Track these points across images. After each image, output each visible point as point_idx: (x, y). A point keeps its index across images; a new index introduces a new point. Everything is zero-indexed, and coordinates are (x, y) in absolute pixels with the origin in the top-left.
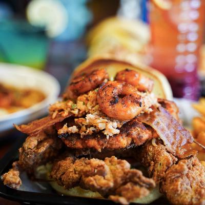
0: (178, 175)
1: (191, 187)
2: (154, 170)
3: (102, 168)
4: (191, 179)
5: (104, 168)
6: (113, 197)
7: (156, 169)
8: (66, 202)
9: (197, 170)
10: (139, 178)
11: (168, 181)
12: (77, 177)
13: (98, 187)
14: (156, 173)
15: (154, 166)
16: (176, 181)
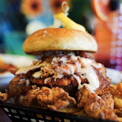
0: (92, 101)
1: (101, 108)
2: (81, 99)
3: (48, 91)
4: (101, 104)
5: (49, 91)
6: (49, 106)
7: (82, 99)
8: (24, 108)
9: (109, 101)
10: (66, 97)
11: (87, 105)
12: (34, 97)
13: (43, 100)
14: (81, 101)
15: (81, 97)
16: (91, 104)
